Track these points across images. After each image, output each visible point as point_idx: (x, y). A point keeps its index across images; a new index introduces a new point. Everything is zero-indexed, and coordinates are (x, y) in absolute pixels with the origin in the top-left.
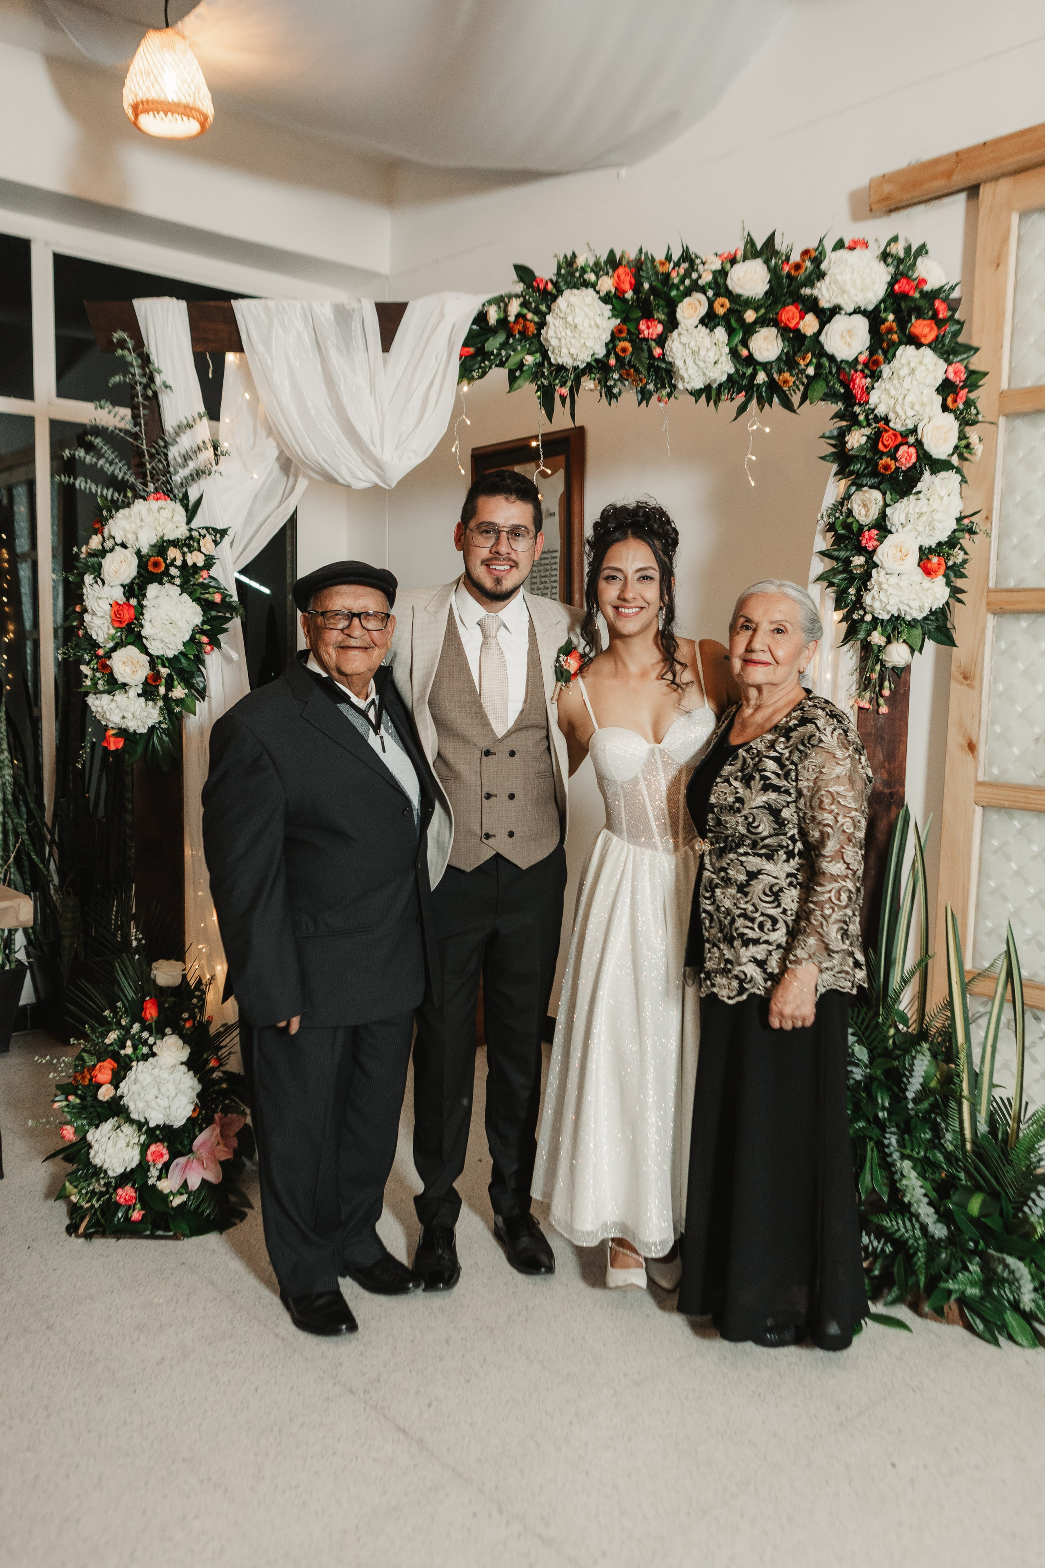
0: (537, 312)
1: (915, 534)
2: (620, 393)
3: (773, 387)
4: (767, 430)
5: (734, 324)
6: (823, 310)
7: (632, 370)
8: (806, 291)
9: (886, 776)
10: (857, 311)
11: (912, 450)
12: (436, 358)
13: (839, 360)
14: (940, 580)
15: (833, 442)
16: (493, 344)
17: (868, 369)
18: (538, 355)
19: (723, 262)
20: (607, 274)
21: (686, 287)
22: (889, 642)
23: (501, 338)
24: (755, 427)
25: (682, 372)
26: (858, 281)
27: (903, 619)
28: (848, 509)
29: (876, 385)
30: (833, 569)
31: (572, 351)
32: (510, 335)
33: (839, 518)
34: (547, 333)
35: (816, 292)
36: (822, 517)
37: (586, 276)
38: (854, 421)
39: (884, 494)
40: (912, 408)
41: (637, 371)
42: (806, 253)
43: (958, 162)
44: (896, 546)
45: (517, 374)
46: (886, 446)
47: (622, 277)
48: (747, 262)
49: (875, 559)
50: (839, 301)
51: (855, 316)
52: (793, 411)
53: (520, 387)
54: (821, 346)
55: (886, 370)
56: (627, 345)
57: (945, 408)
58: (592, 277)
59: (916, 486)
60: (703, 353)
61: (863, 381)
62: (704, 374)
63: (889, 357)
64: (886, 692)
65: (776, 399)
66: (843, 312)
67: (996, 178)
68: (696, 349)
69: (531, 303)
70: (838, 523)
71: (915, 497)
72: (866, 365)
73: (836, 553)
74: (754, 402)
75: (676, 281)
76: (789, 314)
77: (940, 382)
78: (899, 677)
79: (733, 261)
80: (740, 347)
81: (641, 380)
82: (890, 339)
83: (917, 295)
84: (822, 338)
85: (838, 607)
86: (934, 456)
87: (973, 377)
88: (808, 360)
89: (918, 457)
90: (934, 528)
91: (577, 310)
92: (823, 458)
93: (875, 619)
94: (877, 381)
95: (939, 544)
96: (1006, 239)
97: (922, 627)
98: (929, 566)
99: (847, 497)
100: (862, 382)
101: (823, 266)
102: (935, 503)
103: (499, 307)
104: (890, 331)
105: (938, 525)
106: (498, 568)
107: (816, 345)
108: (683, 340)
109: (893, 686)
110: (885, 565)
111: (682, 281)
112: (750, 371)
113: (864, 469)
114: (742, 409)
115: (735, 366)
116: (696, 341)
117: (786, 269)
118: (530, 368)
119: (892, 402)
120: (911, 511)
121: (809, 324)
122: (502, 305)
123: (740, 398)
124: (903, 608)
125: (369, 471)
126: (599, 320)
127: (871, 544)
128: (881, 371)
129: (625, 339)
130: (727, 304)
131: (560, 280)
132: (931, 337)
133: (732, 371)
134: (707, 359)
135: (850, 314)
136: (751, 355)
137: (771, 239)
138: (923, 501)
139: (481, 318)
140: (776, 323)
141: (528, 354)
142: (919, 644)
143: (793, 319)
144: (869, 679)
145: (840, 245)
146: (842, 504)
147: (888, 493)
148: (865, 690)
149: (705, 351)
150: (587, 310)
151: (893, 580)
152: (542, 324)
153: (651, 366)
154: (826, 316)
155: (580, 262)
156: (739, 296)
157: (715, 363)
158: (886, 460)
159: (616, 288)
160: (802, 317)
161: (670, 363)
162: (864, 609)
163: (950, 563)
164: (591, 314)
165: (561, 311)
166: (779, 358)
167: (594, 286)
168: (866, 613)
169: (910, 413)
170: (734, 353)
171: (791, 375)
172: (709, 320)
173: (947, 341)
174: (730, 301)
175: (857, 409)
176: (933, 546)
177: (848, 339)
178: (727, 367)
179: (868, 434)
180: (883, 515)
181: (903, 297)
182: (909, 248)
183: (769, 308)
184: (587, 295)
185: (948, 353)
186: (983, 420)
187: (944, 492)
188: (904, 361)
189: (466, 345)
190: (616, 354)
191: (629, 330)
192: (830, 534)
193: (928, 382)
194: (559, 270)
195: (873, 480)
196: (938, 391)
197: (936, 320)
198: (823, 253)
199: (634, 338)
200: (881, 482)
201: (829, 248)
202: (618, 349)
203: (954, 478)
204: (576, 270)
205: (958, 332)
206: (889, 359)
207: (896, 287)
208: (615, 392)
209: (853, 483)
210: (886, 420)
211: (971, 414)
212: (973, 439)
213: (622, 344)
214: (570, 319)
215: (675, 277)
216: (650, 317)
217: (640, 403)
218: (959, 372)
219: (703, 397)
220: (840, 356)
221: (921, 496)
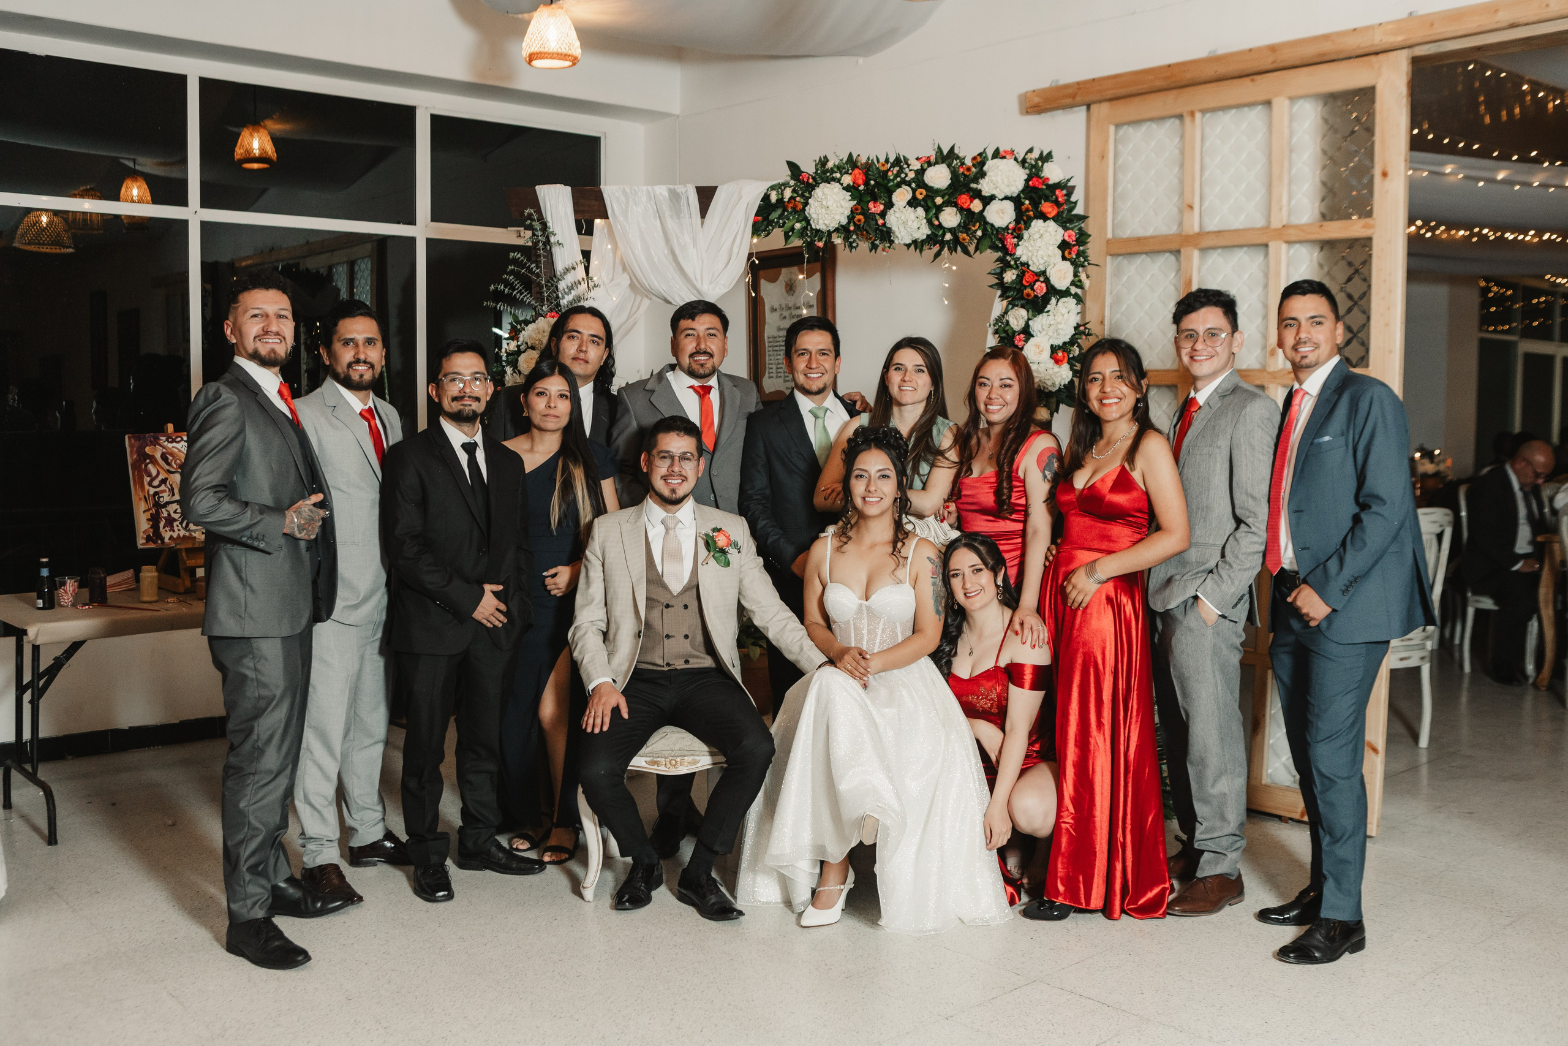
0: (802, 196)
1: (1048, 337)
2: (857, 246)
3: (956, 241)
4: (954, 268)
5: (930, 204)
6: (985, 197)
7: (865, 233)
8: (974, 185)
10: (1006, 198)
11: (1043, 285)
12: (737, 223)
13: (996, 227)
14: (1066, 367)
15: (996, 277)
16: (774, 216)
17: (1015, 232)
18: (803, 223)
19: (922, 164)
20: (847, 173)
21: (897, 181)
23: (779, 211)
24: (947, 265)
25: (897, 233)
26: (1006, 180)
28: (1006, 321)
29: (1020, 243)
31: (826, 221)
32: (785, 210)
33: (1001, 326)
34: (810, 210)
35: (979, 187)
36: (990, 326)
37: (834, 175)
38: (1006, 266)
39: (1028, 312)
40: (1042, 258)
41: (868, 233)
42: (974, 158)
43: (1079, 89)
44: (1036, 345)
45: (791, 231)
46: (1027, 282)
47: (857, 176)
48: (937, 166)
50: (994, 192)
51: (1004, 201)
52: (970, 256)
53: (792, 239)
54: (985, 218)
55: (1026, 234)
56: (861, 217)
57: (1064, 258)
58: (838, 175)
59: (1046, 307)
60: (910, 223)
61: (1013, 240)
62: (912, 235)
65: (959, 249)
66: (997, 199)
67: (1100, 102)
68: (905, 220)
69: (799, 191)
70: (1001, 329)
71: (1047, 314)
72: (1014, 230)
74: (946, 249)
75: (892, 178)
76: (963, 200)
77: (1059, 242)
79: (930, 164)
80: (934, 219)
81: (870, 239)
82: (1027, 215)
83: (1044, 187)
84: (985, 214)
86: (1058, 288)
87: (1083, 237)
88: (977, 227)
89: (1047, 289)
90: (1059, 334)
91: (829, 197)
92: (991, 286)
94: (1021, 241)
95: (1065, 343)
96: (1107, 141)
97: (1057, 397)
98: (1058, 358)
100: (1011, 241)
101: (985, 168)
102: (1059, 318)
103: (777, 192)
104: (1027, 210)
105: (1061, 332)
106: (673, 482)
107: (981, 217)
108: (897, 215)
111: (896, 177)
112: (941, 232)
113: (1016, 295)
114: (938, 255)
115: (931, 230)
116: (906, 216)
117: (961, 170)
118: (799, 230)
119: (1030, 254)
120: (1045, 323)
121: (976, 206)
122: (779, 190)
123: (937, 248)
126: (843, 203)
128: (1022, 235)
129: (859, 214)
130: (924, 193)
131: (817, 177)
132: (1054, 213)
133: (929, 232)
134: (913, 227)
135: (1002, 200)
136: (940, 224)
138: (1051, 317)
139: (766, 198)
140: (956, 205)
141: (797, 222)
142: (1055, 407)
143: (965, 203)
145: (997, 154)
146: (1003, 316)
147: (1030, 311)
150: (835, 197)
152: (806, 204)
153: (877, 229)
154: (987, 201)
155: (830, 165)
156: (932, 188)
157: (918, 228)
158: (1028, 290)
159: (853, 182)
160: (972, 202)
161: (889, 228)
163: (1071, 356)
164: (838, 199)
165: (818, 197)
166: (959, 225)
167: (839, 181)
169: (1042, 262)
170: (930, 222)
171: (968, 235)
172: (913, 203)
173: (1064, 216)
174: (926, 191)
175: (1008, 258)
176: (1060, 345)
177: (1001, 214)
178: (926, 231)
179: (1016, 273)
180: (1027, 325)
181: (1035, 189)
182: (1042, 153)
183: (951, 195)
184: (836, 186)
185: (1066, 222)
186: (1089, 264)
187: (1064, 311)
188: (1036, 230)
189: (756, 215)
190: (854, 223)
191: (862, 208)
192: (997, 336)
193: (1051, 243)
194: (817, 170)
195: (1022, 302)
196: (1059, 247)
197: (1057, 203)
198: (986, 158)
199: (865, 213)
200: (1027, 303)
201: (990, 155)
202: (855, 220)
203: (1071, 302)
204: (827, 171)
205: (1073, 208)
206: (1027, 228)
207: (1031, 183)
208: (854, 245)
209: (1010, 303)
210: (1027, 265)
211: (1082, 259)
212: (1083, 276)
213: (858, 217)
214: (824, 203)
215: (891, 175)
216: (875, 200)
217: (871, 251)
218: (1071, 236)
219: (913, 247)
220: (997, 225)
221: (1050, 313)
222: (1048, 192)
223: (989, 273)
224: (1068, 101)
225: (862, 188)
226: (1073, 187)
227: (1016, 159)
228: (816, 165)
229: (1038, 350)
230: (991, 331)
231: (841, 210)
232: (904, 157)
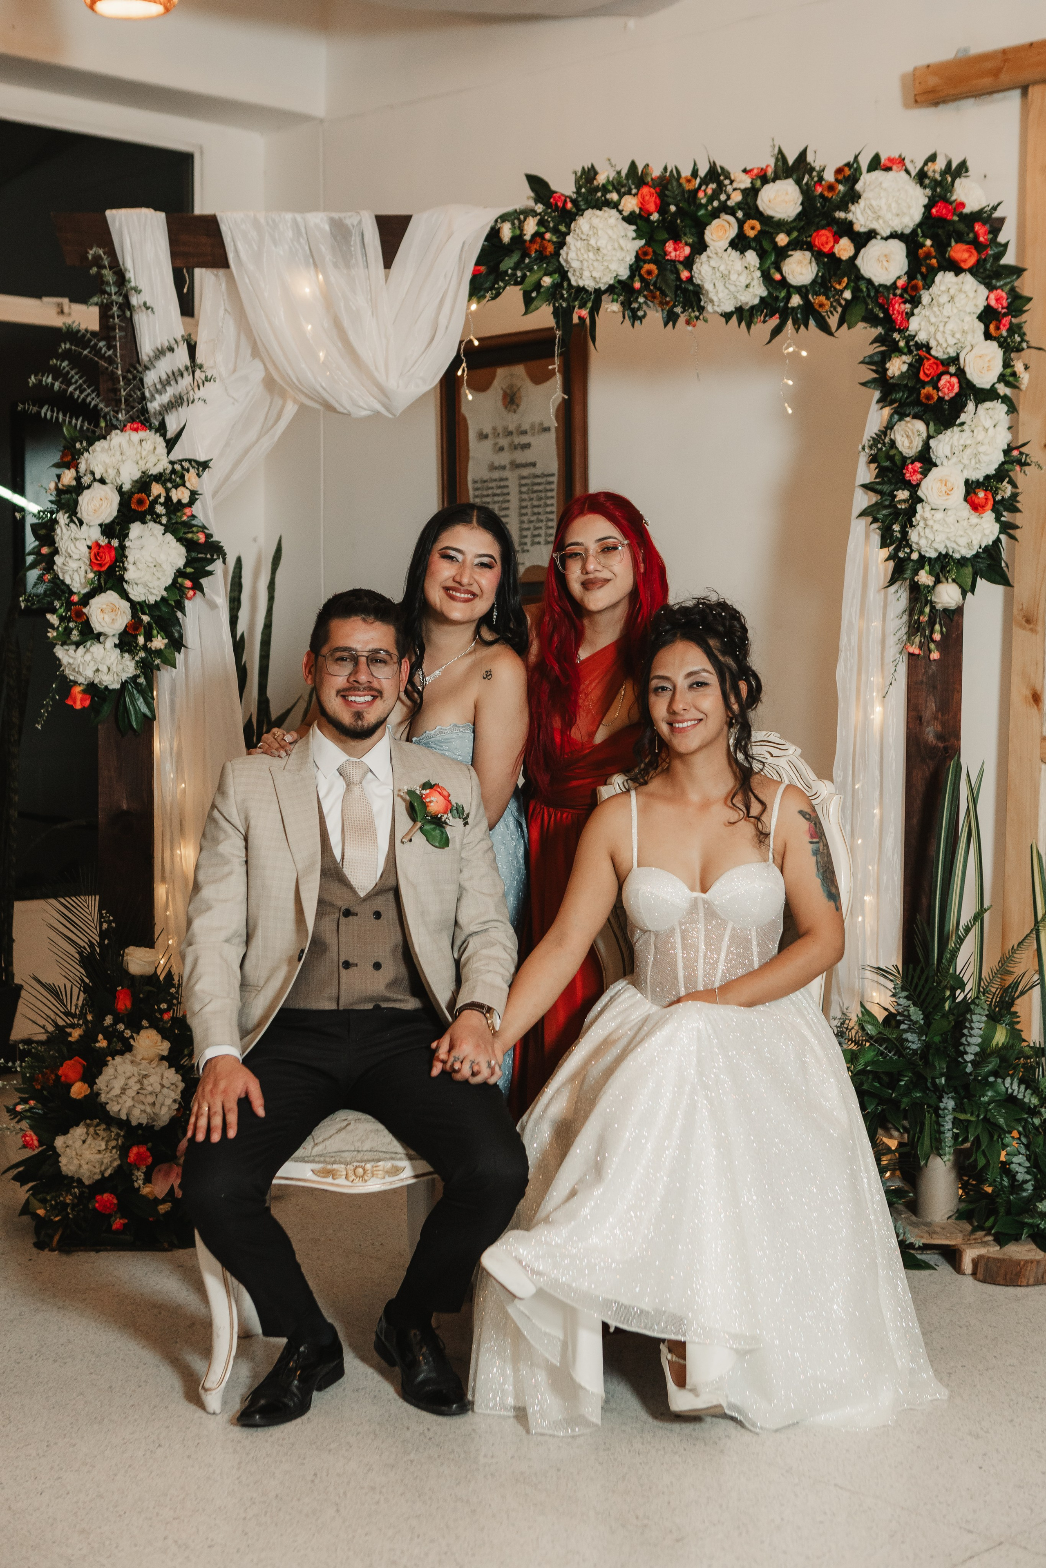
0: (555, 231)
1: (961, 466)
2: (644, 316)
3: (808, 309)
4: (804, 354)
5: (766, 245)
6: (858, 234)
7: (658, 293)
8: (840, 215)
9: (939, 728)
10: (894, 236)
11: (954, 380)
12: (445, 276)
13: (877, 284)
14: (989, 516)
15: (874, 368)
16: (507, 264)
17: (907, 293)
18: (556, 276)
19: (753, 179)
20: (629, 193)
21: (713, 208)
22: (938, 581)
23: (515, 258)
24: (791, 349)
25: (712, 295)
26: (894, 205)
27: (952, 556)
28: (891, 440)
29: (916, 311)
30: (876, 504)
31: (595, 274)
32: (525, 254)
33: (881, 449)
34: (567, 254)
35: (850, 216)
36: (863, 448)
37: (608, 196)
38: (893, 349)
39: (928, 425)
40: (953, 336)
41: (664, 294)
42: (839, 171)
43: (1005, 61)
44: (941, 480)
45: (534, 295)
46: (927, 375)
47: (647, 198)
48: (778, 182)
49: (919, 493)
50: (874, 226)
51: (891, 241)
52: (830, 333)
53: (537, 309)
54: (857, 269)
55: (925, 296)
56: (653, 267)
57: (988, 336)
58: (614, 196)
59: (959, 417)
60: (733, 277)
61: (903, 306)
62: (735, 298)
63: (928, 284)
64: (937, 636)
65: (812, 323)
66: (879, 237)
68: (726, 272)
69: (549, 222)
70: (882, 455)
71: (960, 428)
72: (905, 289)
73: (879, 487)
74: (790, 322)
75: (704, 201)
76: (823, 238)
77: (981, 308)
78: (951, 620)
79: (764, 179)
80: (772, 271)
81: (667, 304)
82: (929, 264)
83: (956, 218)
84: (858, 262)
85: (883, 545)
86: (978, 386)
87: (1018, 302)
88: (844, 285)
89: (960, 387)
90: (979, 461)
91: (600, 232)
92: (864, 384)
93: (922, 557)
94: (917, 307)
95: (987, 477)
97: (973, 566)
98: (976, 501)
99: (890, 427)
100: (899, 308)
101: (858, 187)
102: (980, 435)
103: (513, 224)
104: (928, 256)
105: (984, 458)
106: (358, 699)
107: (851, 267)
109: (944, 629)
110: (930, 500)
111: (711, 200)
112: (783, 294)
113: (907, 398)
114: (777, 331)
115: (768, 289)
116: (727, 265)
117: (819, 190)
118: (548, 289)
119: (932, 329)
120: (956, 444)
121: (844, 248)
122: (516, 222)
123: (774, 321)
124: (951, 545)
125: (372, 399)
126: (623, 242)
127: (915, 478)
128: (920, 297)
129: (650, 262)
130: (758, 226)
131: (580, 199)
132: (972, 261)
133: (765, 294)
134: (738, 283)
135: (887, 238)
136: (784, 279)
137: (803, 155)
138: (967, 433)
139: (494, 234)
140: (809, 247)
141: (546, 274)
142: (970, 584)
143: (827, 243)
144: (918, 621)
145: (876, 164)
146: (885, 433)
147: (932, 424)
148: (915, 634)
149: (736, 276)
150: (610, 232)
151: (939, 515)
152: (561, 244)
153: (678, 287)
154: (862, 240)
155: (601, 179)
156: (770, 218)
157: (747, 286)
158: (929, 389)
159: (641, 209)
160: (836, 241)
161: (698, 285)
162: (910, 547)
163: (999, 498)
164: (615, 237)
165: (582, 233)
166: (814, 282)
167: (615, 206)
168: (912, 551)
169: (952, 341)
170: (766, 277)
171: (828, 298)
172: (739, 244)
173: (988, 266)
174: (761, 223)
175: (896, 336)
176: (981, 480)
177: (885, 263)
178: (759, 291)
179: (909, 361)
180: (926, 447)
181: (941, 221)
182: (949, 164)
183: (801, 230)
184: (610, 216)
185: (990, 277)
186: (1029, 347)
187: (988, 423)
188: (943, 288)
189: (478, 263)
190: (641, 276)
191: (654, 252)
192: (873, 466)
193: (968, 310)
194: (579, 189)
195: (916, 410)
196: (980, 318)
197: (976, 244)
198: (858, 170)
199: (660, 260)
200: (925, 412)
201: (864, 165)
202: (643, 272)
203: (999, 408)
204: (597, 189)
205: (1001, 254)
206: (928, 285)
207: (934, 211)
208: (640, 313)
209: (896, 412)
210: (927, 347)
211: (1017, 338)
212: (1019, 367)
213: (647, 267)
214: (592, 242)
215: (702, 197)
216: (677, 239)
217: (666, 325)
218: (999, 299)
219: (734, 319)
220: (877, 281)
221: (965, 427)
222: (962, 227)
223: (862, 362)
224: (987, 81)
225: (655, 217)
226: (1002, 220)
227: (907, 172)
228: (577, 181)
229: (944, 489)
230: (863, 458)
231: (620, 255)
232: (722, 168)
